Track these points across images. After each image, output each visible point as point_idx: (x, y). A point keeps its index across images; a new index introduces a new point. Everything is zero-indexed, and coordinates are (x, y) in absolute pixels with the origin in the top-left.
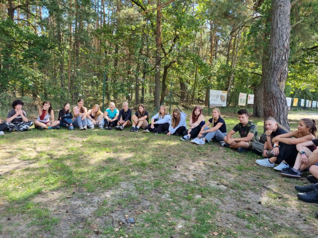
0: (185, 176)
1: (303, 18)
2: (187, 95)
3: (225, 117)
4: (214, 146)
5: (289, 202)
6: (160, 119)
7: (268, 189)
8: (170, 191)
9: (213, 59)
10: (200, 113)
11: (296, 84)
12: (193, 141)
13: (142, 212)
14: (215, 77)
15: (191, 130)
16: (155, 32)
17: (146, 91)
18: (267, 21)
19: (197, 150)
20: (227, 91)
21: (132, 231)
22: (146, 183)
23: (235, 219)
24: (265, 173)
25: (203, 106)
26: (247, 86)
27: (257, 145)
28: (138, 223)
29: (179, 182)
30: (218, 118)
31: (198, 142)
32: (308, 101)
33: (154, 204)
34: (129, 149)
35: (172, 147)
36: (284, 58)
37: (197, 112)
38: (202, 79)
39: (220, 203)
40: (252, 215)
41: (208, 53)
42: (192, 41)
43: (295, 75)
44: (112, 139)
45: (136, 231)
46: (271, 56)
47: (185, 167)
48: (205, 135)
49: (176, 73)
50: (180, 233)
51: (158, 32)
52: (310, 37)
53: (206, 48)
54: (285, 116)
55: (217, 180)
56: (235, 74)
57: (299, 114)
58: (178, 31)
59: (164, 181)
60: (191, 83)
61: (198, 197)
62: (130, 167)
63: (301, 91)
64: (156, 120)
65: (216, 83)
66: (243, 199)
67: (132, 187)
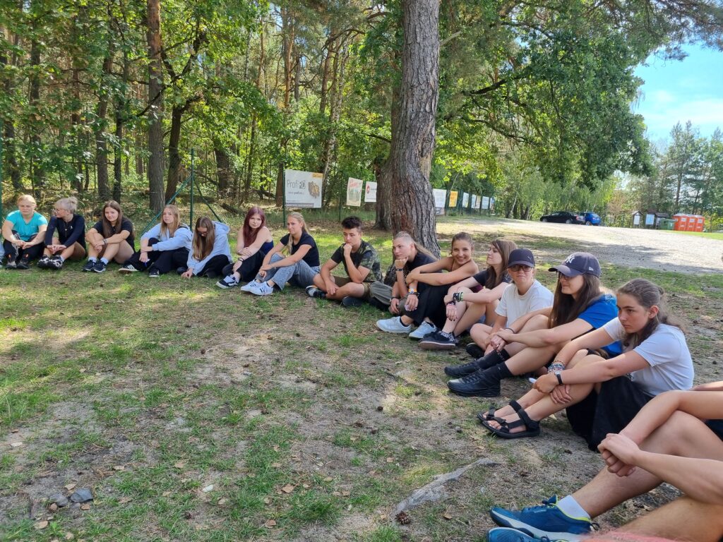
0: (225, 370)
1: (464, 27)
2: (232, 180)
3: (318, 232)
4: (292, 297)
5: (434, 401)
6: (163, 237)
7: (397, 379)
8: (186, 411)
9: (291, 99)
10: (263, 222)
11: (454, 162)
12: (246, 288)
13: (113, 469)
14: (297, 142)
15: (240, 263)
16: (144, 17)
17: (127, 168)
18: (399, 26)
19: (255, 309)
20: (322, 174)
21: (85, 521)
22: (124, 398)
23: (330, 451)
24: (392, 348)
25: (273, 206)
26: (363, 163)
27: (378, 290)
28: (101, 499)
29: (211, 387)
30: (300, 233)
31: (256, 290)
32: (474, 196)
33: (144, 446)
34: (79, 318)
35: (196, 306)
36: (427, 108)
37: (255, 222)
38: (268, 143)
39: (301, 421)
40: (365, 437)
41: (279, 83)
42: (240, 53)
43: (451, 144)
44: (31, 295)
45: (95, 520)
46: (405, 103)
47: (225, 350)
48: (273, 272)
49: (203, 127)
50: (208, 503)
51: (152, 20)
52: (476, 69)
53: (275, 72)
54: (431, 227)
55: (297, 371)
56: (338, 136)
57: (460, 223)
58: (205, 24)
59: (173, 388)
60: (242, 151)
61: (254, 414)
62: (83, 362)
63: (463, 178)
64: (153, 241)
65: (299, 154)
66: (348, 406)
67: (85, 414)
